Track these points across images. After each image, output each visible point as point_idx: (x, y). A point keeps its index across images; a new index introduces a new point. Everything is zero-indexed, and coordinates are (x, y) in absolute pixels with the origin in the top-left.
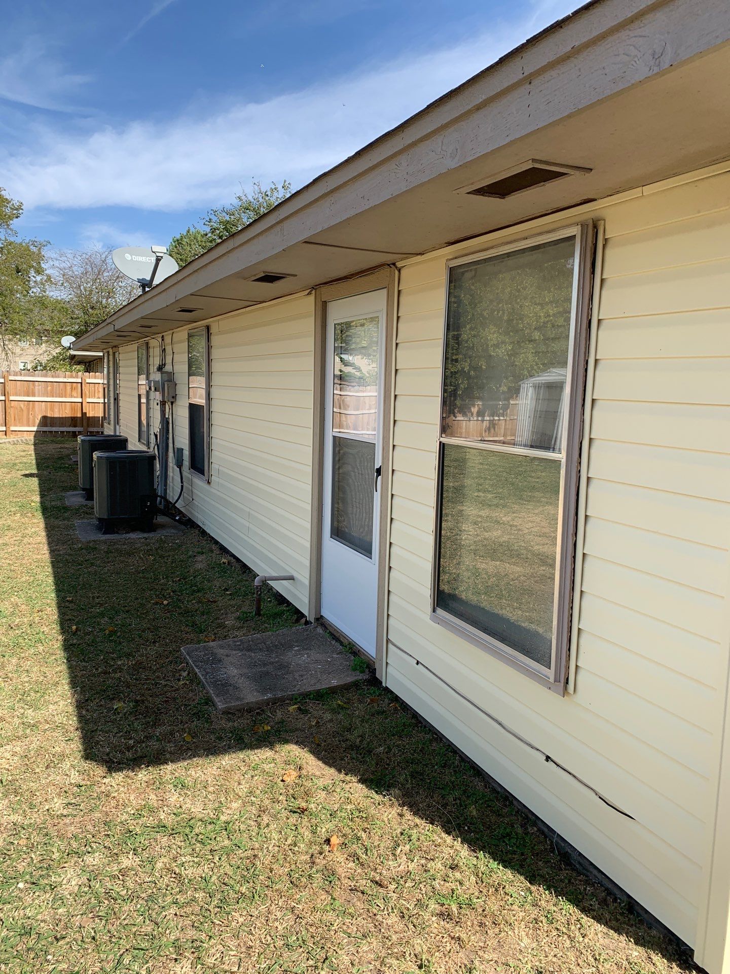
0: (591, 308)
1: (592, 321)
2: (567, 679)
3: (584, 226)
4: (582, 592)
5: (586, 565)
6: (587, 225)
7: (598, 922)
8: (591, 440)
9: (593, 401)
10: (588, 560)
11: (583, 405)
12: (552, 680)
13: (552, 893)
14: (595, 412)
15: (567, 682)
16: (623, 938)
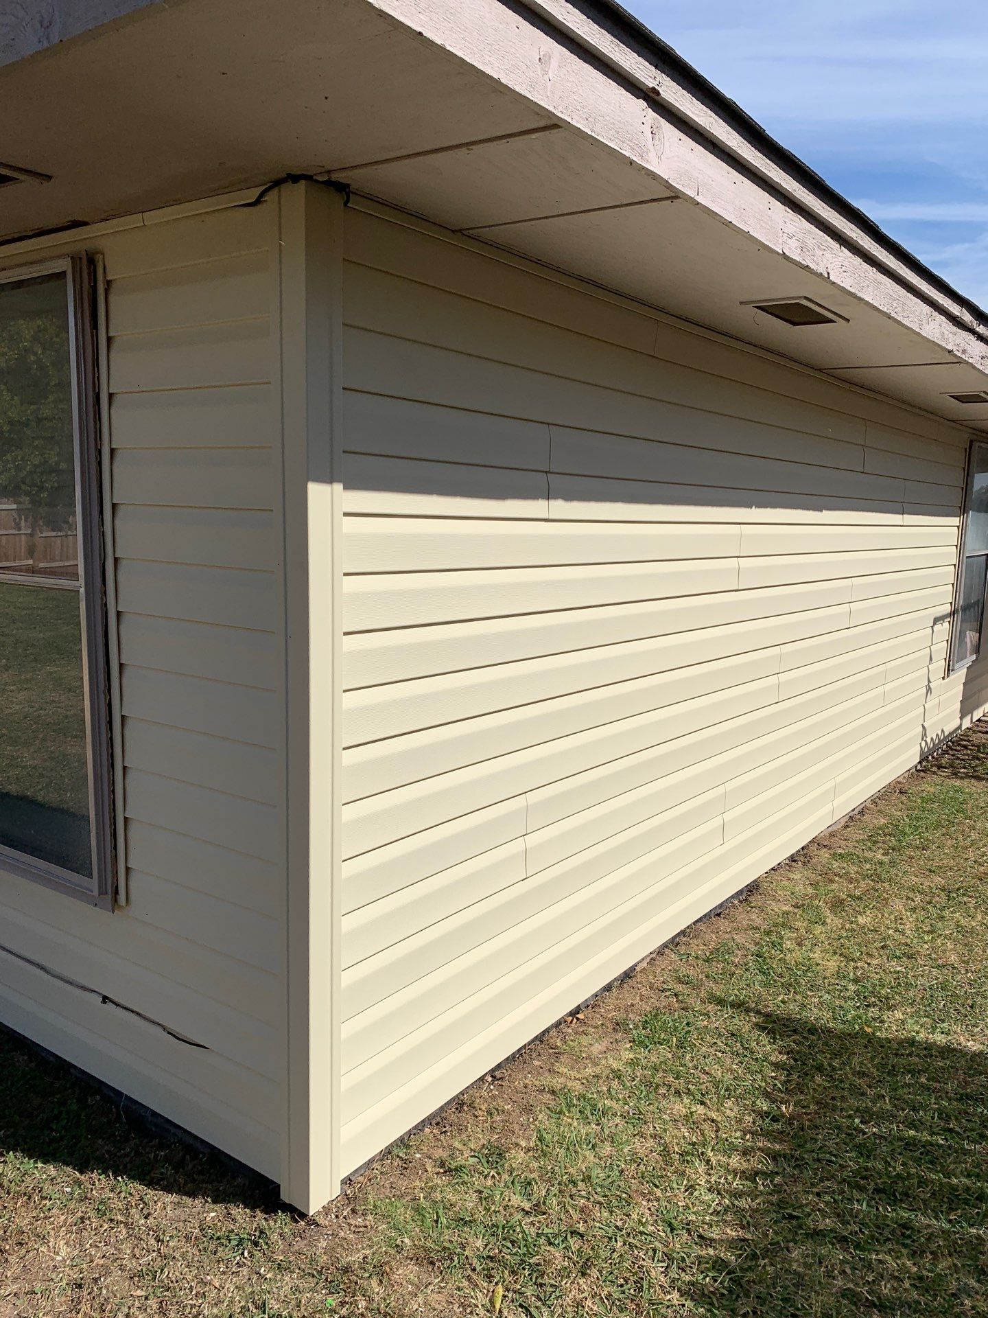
0: (98, 378)
1: (102, 395)
2: (117, 887)
3: (75, 259)
4: (125, 768)
5: (127, 731)
6: (80, 258)
7: (169, 1192)
8: (116, 560)
9: (114, 506)
10: (130, 724)
11: (101, 513)
12: (96, 893)
13: (109, 1176)
14: (117, 522)
15: (116, 892)
16: (198, 1202)
